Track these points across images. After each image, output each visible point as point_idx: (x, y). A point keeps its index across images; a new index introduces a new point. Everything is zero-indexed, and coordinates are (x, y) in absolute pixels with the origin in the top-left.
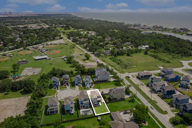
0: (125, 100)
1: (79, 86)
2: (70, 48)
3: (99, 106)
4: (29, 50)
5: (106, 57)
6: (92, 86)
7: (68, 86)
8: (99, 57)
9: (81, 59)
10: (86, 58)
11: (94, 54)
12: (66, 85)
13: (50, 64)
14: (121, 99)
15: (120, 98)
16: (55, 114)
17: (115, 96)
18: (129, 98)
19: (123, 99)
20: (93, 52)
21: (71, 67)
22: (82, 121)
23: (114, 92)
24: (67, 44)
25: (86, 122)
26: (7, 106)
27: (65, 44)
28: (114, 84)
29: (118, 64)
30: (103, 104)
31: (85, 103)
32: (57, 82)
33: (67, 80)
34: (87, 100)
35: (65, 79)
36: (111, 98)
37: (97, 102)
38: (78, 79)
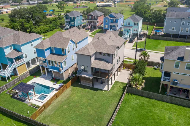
30: (116, 89)
31: (51, 60)
32: (72, 18)
33: (94, 19)
34: (63, 55)
35: (90, 16)
36: (162, 82)
37: (90, 72)
38: (110, 18)
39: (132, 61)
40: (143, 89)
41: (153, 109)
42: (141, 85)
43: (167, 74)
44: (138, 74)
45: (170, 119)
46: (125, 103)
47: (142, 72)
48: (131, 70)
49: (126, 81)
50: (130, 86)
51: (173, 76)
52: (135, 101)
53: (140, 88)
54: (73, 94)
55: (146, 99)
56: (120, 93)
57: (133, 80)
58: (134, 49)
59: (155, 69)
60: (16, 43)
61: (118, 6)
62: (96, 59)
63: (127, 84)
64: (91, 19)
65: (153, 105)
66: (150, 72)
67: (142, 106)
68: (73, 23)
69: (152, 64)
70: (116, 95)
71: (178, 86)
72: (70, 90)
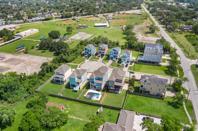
0: (163, 99)
1: (114, 61)
2: (141, 19)
3: (116, 93)
4: (98, 17)
5: (181, 34)
6: (129, 65)
7: (102, 58)
8: (170, 32)
9: (144, 31)
10: (150, 31)
11: (166, 28)
12: (99, 56)
13: (105, 32)
14: (158, 95)
15: (156, 94)
16: (60, 84)
17: (147, 87)
18: (172, 98)
19: (160, 97)
20: (165, 26)
21: (124, 39)
22: (78, 105)
23: (145, 81)
24: (141, 15)
25: (82, 107)
26: (33, 63)
27: (139, 14)
28: (165, 71)
29: (194, 45)
30: (123, 92)
31: (97, 82)
32: (90, 50)
33: (103, 50)
34: (101, 80)
35: (100, 49)
36: (140, 89)
37: (114, 87)
38: (114, 52)
39: (128, 79)
40: (134, 92)
41: (137, 99)
42: (133, 90)
43: (142, 86)
44: (131, 87)
45: (142, 101)
46: (128, 97)
47: (133, 85)
48: (128, 84)
49: (127, 89)
50: (129, 91)
51: (144, 87)
52: (131, 96)
53: (132, 91)
54: (108, 95)
55: (135, 95)
56: (125, 94)
57: (130, 89)
58: (129, 71)
59: (138, 82)
60: (79, 75)
61: (112, 26)
62: (116, 82)
63: (128, 90)
64: (101, 50)
65: (137, 97)
66: (136, 84)
67: (133, 98)
68: (90, 53)
69: (137, 80)
70: (124, 95)
71: (145, 90)
72: (106, 94)
